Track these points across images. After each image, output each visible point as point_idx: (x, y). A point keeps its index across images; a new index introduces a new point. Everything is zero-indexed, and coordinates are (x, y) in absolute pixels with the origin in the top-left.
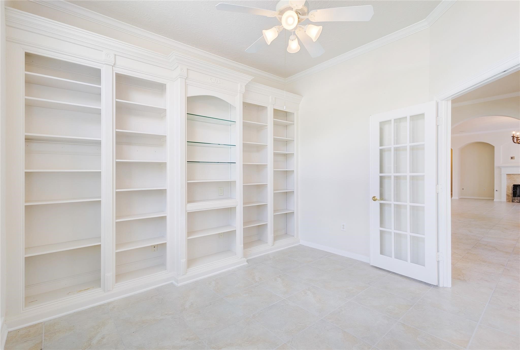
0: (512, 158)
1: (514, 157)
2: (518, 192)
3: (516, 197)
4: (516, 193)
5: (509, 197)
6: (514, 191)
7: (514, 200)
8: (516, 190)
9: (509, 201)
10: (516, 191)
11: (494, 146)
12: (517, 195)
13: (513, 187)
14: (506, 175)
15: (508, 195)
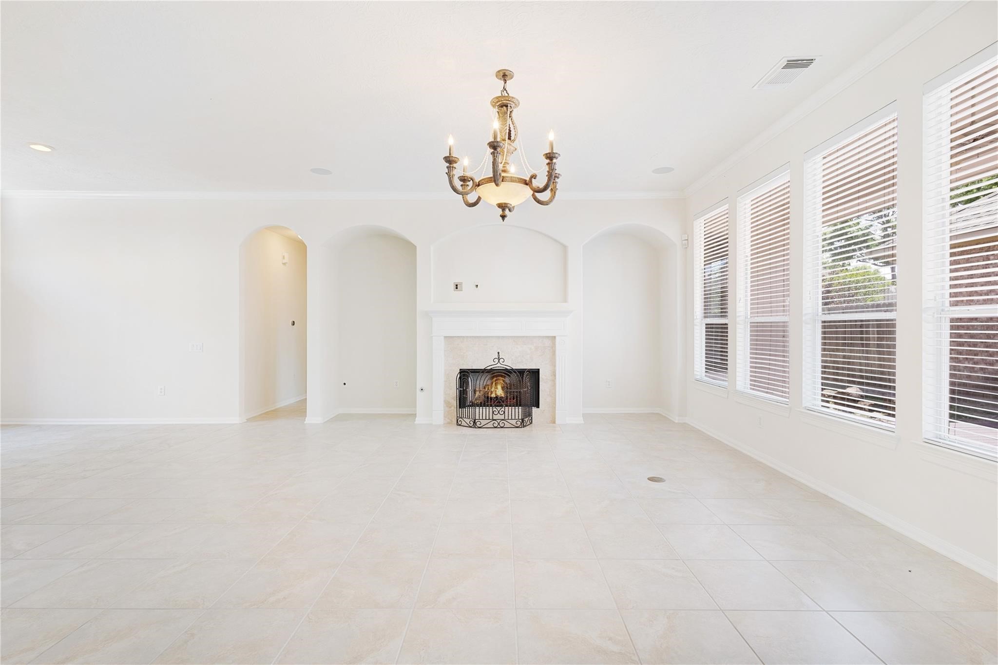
0: (457, 285)
1: (461, 284)
2: (470, 392)
3: (465, 407)
4: (466, 398)
5: (450, 407)
6: (462, 389)
7: (461, 418)
8: (466, 388)
9: (450, 423)
10: (466, 390)
11: (415, 245)
12: (468, 403)
13: (460, 378)
14: (443, 338)
15: (447, 404)
